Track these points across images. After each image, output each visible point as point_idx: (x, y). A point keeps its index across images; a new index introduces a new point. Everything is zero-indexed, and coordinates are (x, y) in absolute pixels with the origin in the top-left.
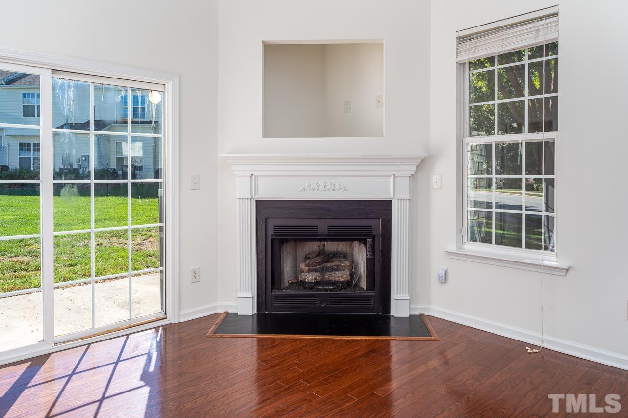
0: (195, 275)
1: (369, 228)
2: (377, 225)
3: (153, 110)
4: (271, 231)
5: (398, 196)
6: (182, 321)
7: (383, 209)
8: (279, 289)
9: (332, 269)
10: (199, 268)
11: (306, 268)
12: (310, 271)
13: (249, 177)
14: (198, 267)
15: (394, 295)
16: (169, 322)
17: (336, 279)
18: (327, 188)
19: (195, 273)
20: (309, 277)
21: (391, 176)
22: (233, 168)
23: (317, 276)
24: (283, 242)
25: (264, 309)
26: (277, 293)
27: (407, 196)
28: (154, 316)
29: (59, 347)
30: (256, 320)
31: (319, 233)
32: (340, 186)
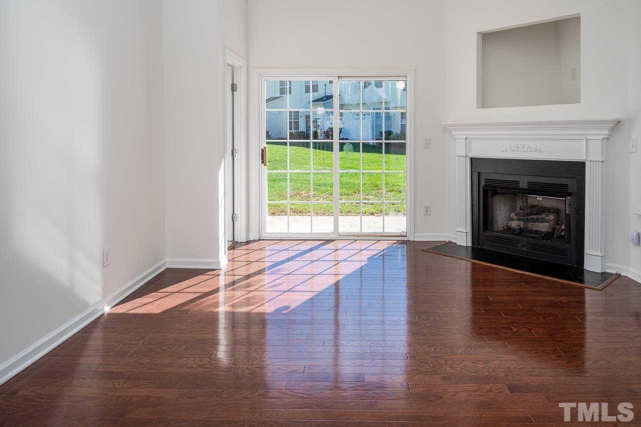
0: (427, 210)
1: (566, 186)
2: (571, 184)
3: (399, 94)
4: (483, 183)
5: (591, 158)
6: (416, 240)
7: (577, 170)
8: (492, 231)
9: (537, 221)
10: (430, 206)
11: (515, 217)
12: (519, 220)
13: (464, 140)
14: (429, 204)
15: (587, 251)
16: (408, 239)
17: (538, 229)
18: (525, 149)
19: (427, 208)
20: (514, 224)
21: (584, 139)
22: (453, 133)
23: (522, 224)
24: (495, 193)
25: (477, 244)
26: (488, 233)
27: (600, 159)
28: (398, 233)
29: (341, 237)
30: (470, 251)
31: (520, 187)
32: (536, 148)
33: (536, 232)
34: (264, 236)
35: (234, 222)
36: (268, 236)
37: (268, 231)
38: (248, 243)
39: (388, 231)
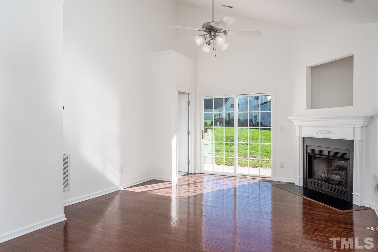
0: (282, 165)
4: (308, 152)
5: (356, 138)
6: (275, 181)
9: (336, 174)
10: (283, 162)
13: (299, 127)
15: (354, 193)
17: (335, 179)
18: (326, 132)
19: (282, 164)
21: (352, 127)
22: (294, 123)
23: (327, 175)
24: (316, 158)
25: (306, 185)
26: (311, 180)
27: (360, 139)
28: (267, 176)
29: (238, 176)
30: (302, 189)
31: (325, 154)
32: (331, 132)
33: (333, 180)
34: (203, 172)
35: (189, 164)
36: (204, 172)
37: (205, 169)
38: (194, 174)
39: (262, 175)
